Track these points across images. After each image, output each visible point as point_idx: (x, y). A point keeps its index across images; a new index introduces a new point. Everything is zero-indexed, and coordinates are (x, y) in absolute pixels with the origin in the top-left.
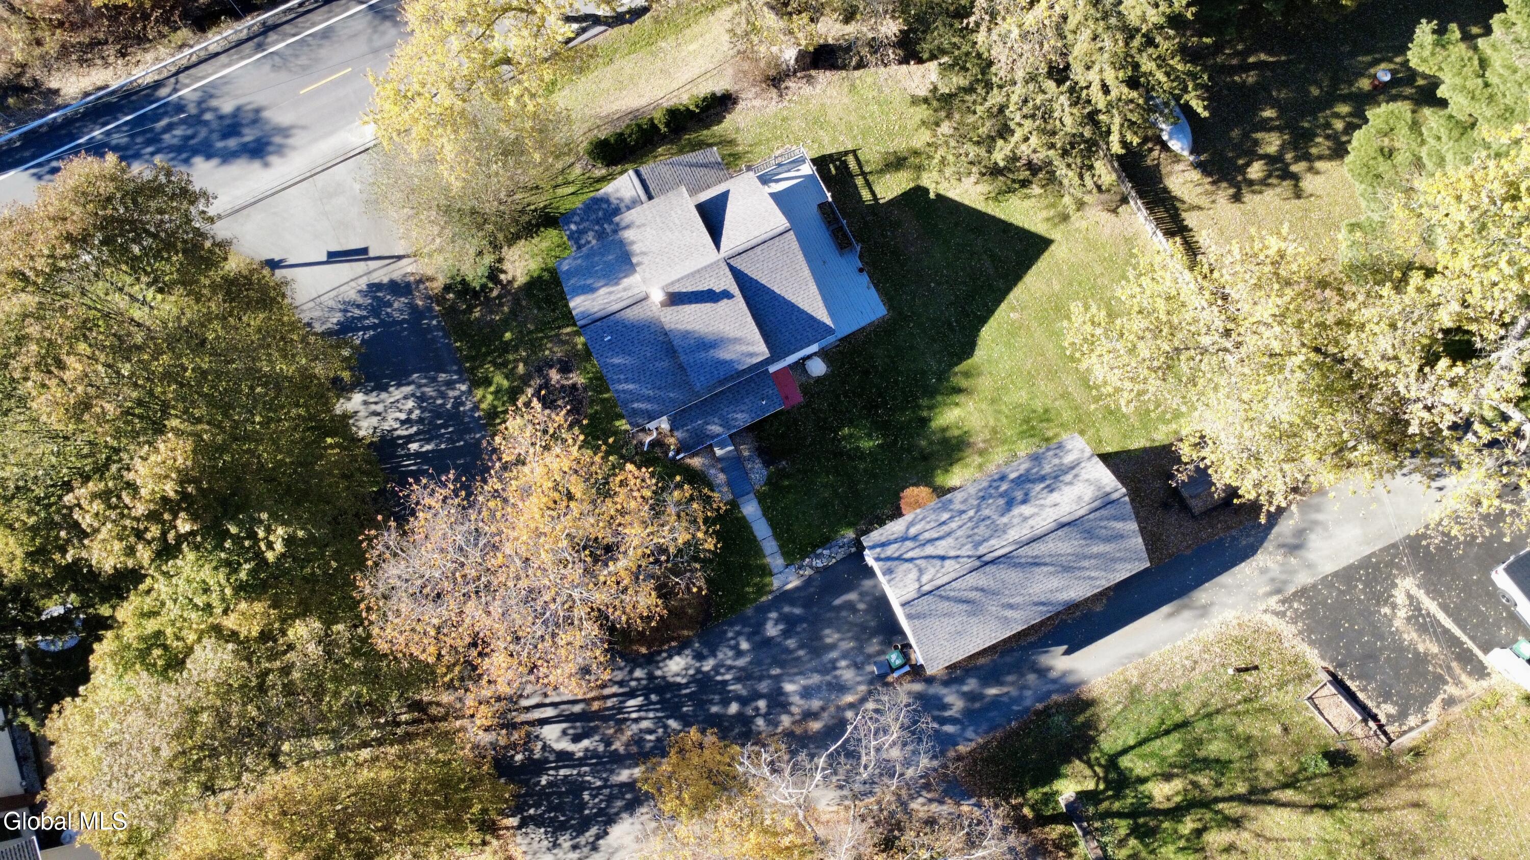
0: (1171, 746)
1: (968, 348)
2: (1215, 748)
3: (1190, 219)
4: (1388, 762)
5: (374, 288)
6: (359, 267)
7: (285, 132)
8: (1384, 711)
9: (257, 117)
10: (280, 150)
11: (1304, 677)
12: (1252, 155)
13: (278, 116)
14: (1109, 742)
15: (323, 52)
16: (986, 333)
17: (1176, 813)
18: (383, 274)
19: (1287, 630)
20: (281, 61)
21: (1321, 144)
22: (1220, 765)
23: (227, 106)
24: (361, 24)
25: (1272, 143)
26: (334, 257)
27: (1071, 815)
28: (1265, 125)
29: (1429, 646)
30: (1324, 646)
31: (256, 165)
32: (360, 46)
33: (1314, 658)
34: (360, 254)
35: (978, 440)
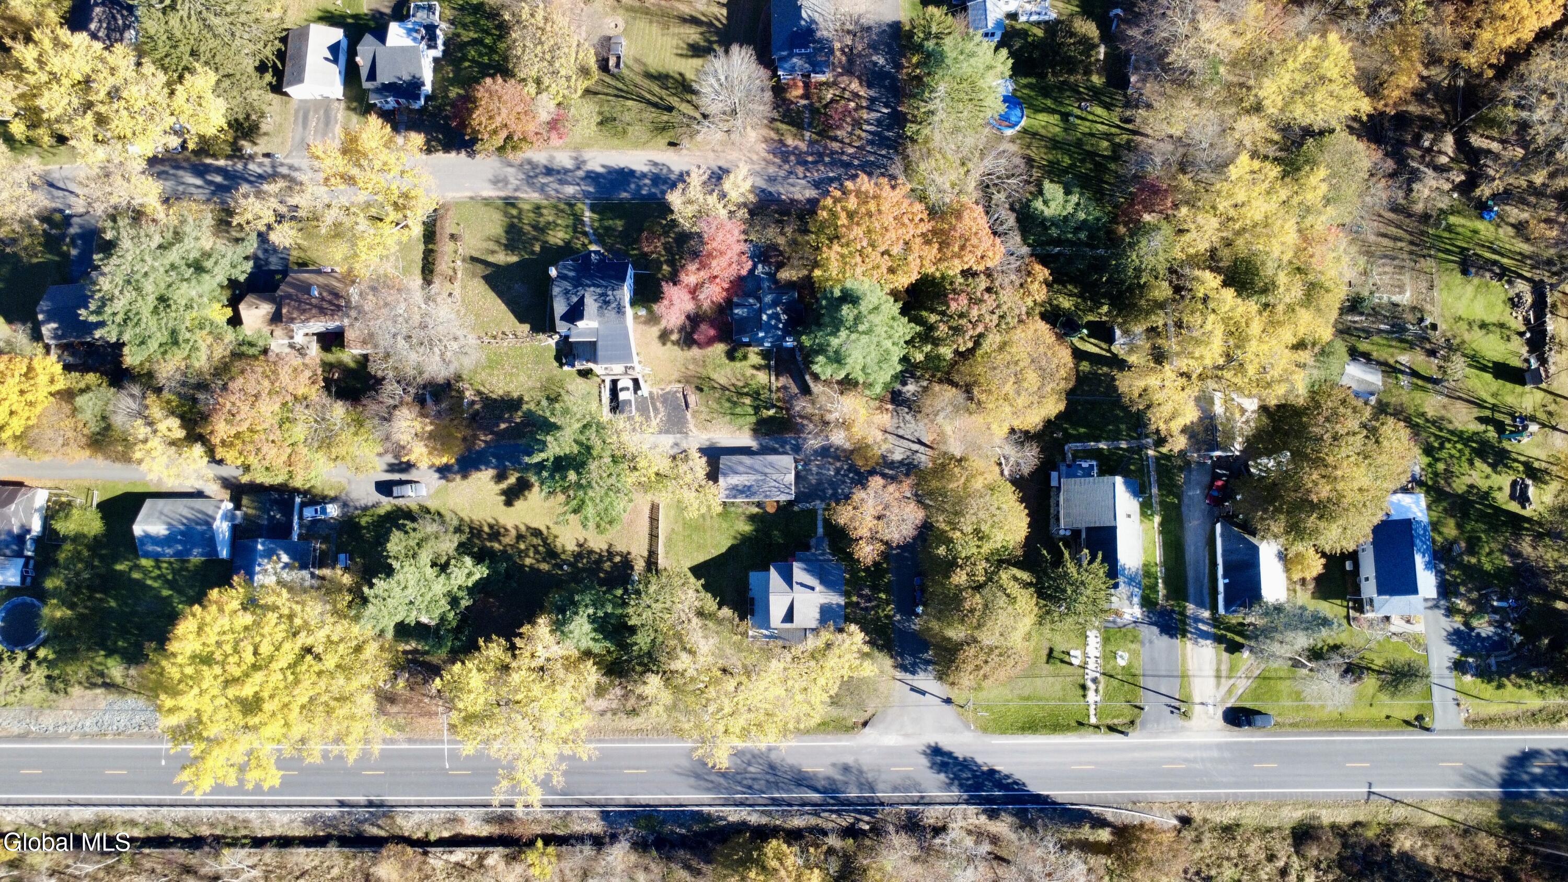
0: (738, 410)
1: (732, 549)
2: (728, 405)
3: (646, 554)
4: (687, 382)
5: (913, 673)
6: (915, 684)
7: (924, 753)
8: (680, 395)
9: (933, 765)
10: (929, 747)
11: (695, 412)
12: (615, 564)
13: (924, 762)
14: (753, 419)
15: (899, 781)
16: (723, 550)
17: (747, 394)
18: (908, 676)
19: (691, 426)
20: (916, 786)
21: (594, 557)
22: (729, 400)
23: (942, 776)
24: (880, 786)
25: (607, 566)
26: (923, 693)
27: (774, 406)
28: (606, 572)
29: (659, 405)
30: (685, 417)
31: (941, 744)
32: (884, 777)
33: (689, 415)
34: (914, 689)
35: (743, 518)
